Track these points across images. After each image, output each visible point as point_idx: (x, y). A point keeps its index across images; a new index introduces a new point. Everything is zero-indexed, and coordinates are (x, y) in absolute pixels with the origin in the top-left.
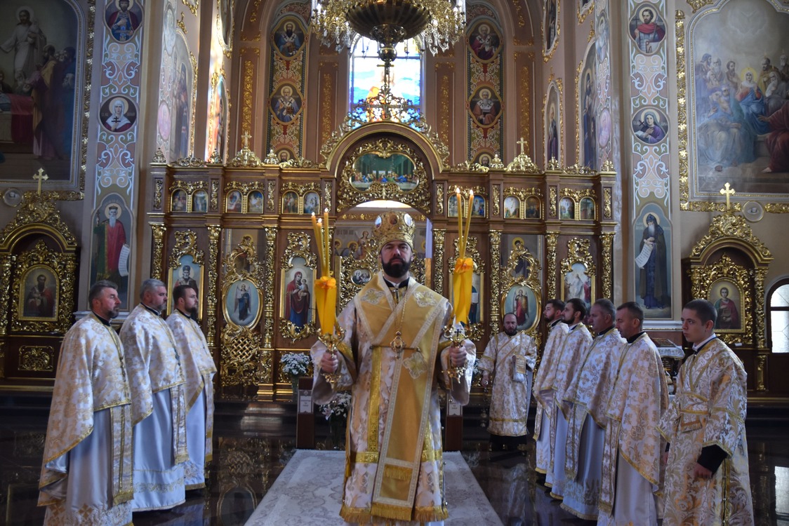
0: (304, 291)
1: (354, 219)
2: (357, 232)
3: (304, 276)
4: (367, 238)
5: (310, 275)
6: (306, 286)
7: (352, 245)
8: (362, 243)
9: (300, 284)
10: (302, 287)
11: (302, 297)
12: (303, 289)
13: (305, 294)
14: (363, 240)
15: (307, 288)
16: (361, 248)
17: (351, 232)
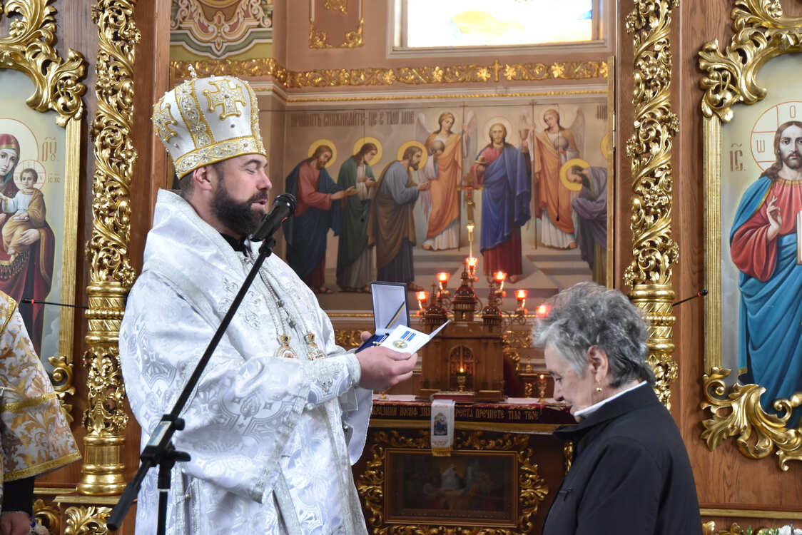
0: (29, 223)
1: (416, 83)
2: (422, 117)
3: (30, 156)
4: (449, 133)
5: (51, 150)
6: (39, 198)
7: (409, 153)
8: (437, 145)
9: (11, 190)
10: (21, 202)
11: (21, 245)
12: (22, 214)
13: (33, 234)
14: (441, 139)
15: (42, 205)
16: (435, 161)
17: (408, 119)
